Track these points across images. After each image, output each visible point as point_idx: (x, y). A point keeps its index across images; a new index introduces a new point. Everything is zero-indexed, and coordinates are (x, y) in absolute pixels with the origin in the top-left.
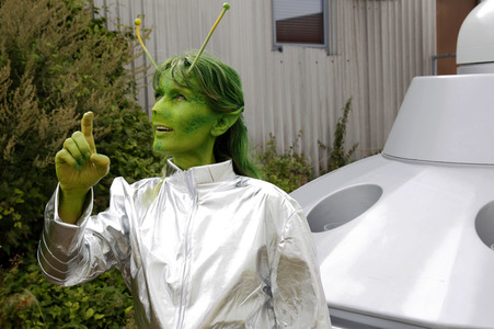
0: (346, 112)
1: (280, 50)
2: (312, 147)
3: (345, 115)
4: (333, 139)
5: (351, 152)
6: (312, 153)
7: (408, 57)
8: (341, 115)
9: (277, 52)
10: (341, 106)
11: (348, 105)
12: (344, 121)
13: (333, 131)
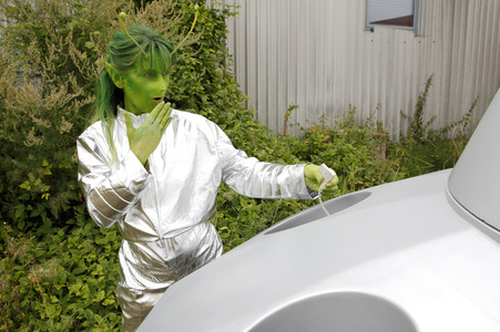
0: (427, 87)
1: (372, 30)
2: (395, 116)
3: (427, 90)
4: (414, 110)
5: (428, 123)
6: (394, 121)
7: (489, 41)
8: (423, 89)
9: (369, 33)
10: (424, 81)
11: (429, 81)
12: (425, 95)
13: (415, 102)
